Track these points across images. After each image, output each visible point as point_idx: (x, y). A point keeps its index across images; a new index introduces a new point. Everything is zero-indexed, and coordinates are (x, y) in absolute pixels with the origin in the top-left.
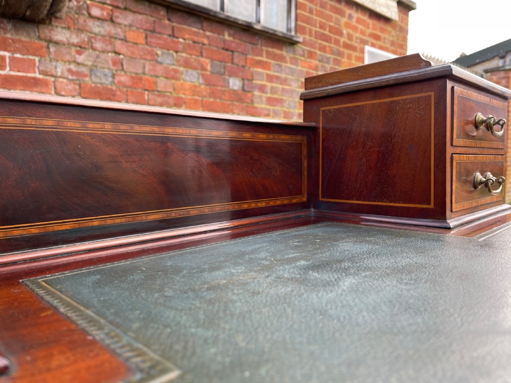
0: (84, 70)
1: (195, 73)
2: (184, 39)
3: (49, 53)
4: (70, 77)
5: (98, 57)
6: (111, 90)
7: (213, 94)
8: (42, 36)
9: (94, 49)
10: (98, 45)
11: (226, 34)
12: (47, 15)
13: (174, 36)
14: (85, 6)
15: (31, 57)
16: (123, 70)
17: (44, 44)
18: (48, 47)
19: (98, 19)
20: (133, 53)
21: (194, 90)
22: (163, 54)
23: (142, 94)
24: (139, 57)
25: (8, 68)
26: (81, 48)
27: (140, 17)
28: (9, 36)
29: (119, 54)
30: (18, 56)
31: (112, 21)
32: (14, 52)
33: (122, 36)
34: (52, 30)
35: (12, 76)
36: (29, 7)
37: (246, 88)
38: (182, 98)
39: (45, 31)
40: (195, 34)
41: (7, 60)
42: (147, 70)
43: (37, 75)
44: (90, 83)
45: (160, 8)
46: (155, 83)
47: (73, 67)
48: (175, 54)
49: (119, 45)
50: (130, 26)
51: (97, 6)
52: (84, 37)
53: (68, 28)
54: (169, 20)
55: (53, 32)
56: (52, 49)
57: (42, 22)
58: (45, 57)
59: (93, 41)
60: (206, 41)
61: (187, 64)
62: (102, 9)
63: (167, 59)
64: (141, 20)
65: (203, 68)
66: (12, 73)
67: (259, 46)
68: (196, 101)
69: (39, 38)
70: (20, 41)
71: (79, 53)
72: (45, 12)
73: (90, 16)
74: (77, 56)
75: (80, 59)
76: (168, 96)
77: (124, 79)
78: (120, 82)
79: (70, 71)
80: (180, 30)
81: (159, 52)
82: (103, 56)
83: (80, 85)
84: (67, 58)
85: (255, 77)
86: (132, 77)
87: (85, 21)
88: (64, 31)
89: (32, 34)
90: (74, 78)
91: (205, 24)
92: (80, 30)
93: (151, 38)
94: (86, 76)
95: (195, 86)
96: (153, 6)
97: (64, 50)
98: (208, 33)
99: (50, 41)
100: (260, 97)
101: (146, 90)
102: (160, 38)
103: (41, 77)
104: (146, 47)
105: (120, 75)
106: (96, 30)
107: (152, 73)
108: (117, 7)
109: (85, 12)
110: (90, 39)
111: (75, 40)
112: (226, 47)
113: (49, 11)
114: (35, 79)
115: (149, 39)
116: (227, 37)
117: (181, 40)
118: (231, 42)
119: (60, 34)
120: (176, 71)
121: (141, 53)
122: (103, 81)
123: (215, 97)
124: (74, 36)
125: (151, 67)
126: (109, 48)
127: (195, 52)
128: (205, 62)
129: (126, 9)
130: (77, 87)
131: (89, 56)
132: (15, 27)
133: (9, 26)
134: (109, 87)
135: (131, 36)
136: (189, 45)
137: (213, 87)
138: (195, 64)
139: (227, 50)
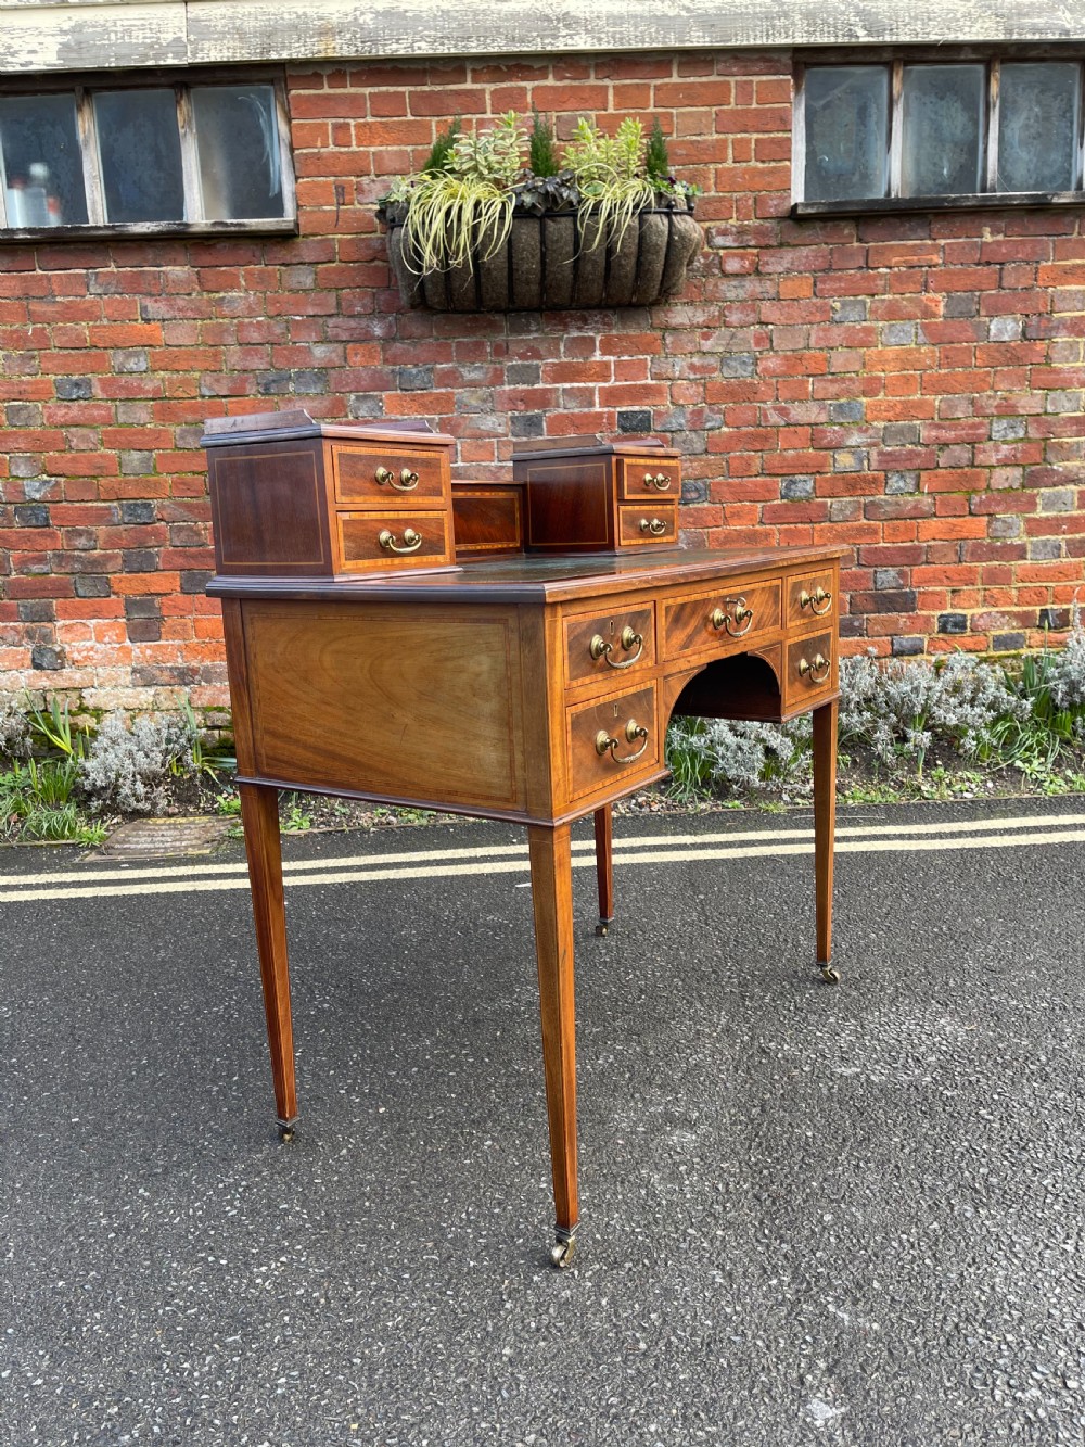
0: (713, 361)
1: (909, 327)
2: (890, 268)
3: (665, 345)
4: (692, 376)
5: (733, 336)
6: (752, 384)
7: (947, 361)
8: (656, 322)
9: (727, 325)
10: (734, 318)
11: (987, 231)
12: (659, 294)
13: (868, 268)
14: (716, 261)
15: (641, 357)
16: (772, 348)
17: (658, 334)
18: (664, 338)
19: (736, 275)
20: (789, 317)
21: (904, 361)
22: (844, 305)
23: (803, 384)
24: (800, 321)
25: (613, 378)
26: (708, 328)
27: (805, 251)
28: (614, 332)
29: (767, 324)
30: (626, 358)
31: (758, 272)
32: (619, 354)
33: (772, 292)
34: (669, 310)
35: (617, 388)
36: (634, 293)
37: (1031, 334)
38: (879, 378)
39: (660, 317)
40: (914, 250)
41: (613, 367)
42: (812, 342)
43: (649, 382)
44: (720, 379)
45: (843, 224)
46: (828, 361)
47: (696, 360)
48: (868, 300)
49: (768, 310)
50: (788, 271)
51: (735, 255)
52: (714, 310)
53: (691, 303)
54: (860, 240)
55: (670, 315)
56: (669, 340)
57: (656, 303)
58: (659, 353)
59: (727, 313)
60: (937, 259)
61: (893, 313)
62: (742, 257)
63: (851, 314)
64: (807, 257)
65: (928, 313)
66: (618, 384)
67: (1075, 235)
68: (907, 379)
69: (652, 327)
70: (628, 336)
71: (706, 337)
72: (655, 293)
73: (725, 275)
74: (703, 342)
75: (707, 345)
76: (851, 379)
77: (772, 363)
78: (765, 370)
79: (692, 367)
80: (880, 252)
81: (837, 305)
82: (740, 334)
83: (704, 386)
84: (690, 348)
85: (1059, 305)
86: (786, 358)
87: (716, 285)
88: (686, 308)
89: (644, 324)
90: (698, 376)
91: (936, 226)
92: (708, 302)
93: (824, 282)
94: (715, 370)
95: (909, 352)
96: (830, 224)
97: (685, 338)
98: (942, 242)
99: (667, 328)
100: (1071, 346)
101: (809, 376)
102: (839, 279)
103: (654, 382)
104: (814, 300)
105: (767, 359)
106: (731, 295)
107: (823, 344)
108: (768, 247)
109: (716, 271)
110: (722, 311)
111: (700, 318)
112: (984, 259)
113: (660, 290)
114: (645, 387)
115: (819, 286)
116: (988, 238)
117: (883, 270)
118: (998, 243)
119: (680, 315)
120: (868, 331)
121: (804, 314)
122: (740, 372)
123: (950, 366)
124: (699, 313)
125: (821, 334)
126: (751, 319)
127: (912, 287)
128: (932, 300)
129: (781, 245)
130: (701, 389)
131: (719, 338)
132: (622, 318)
133: (615, 319)
134: (749, 380)
135: (787, 289)
136: (898, 277)
137: (948, 346)
138: (911, 309)
139: (988, 263)
